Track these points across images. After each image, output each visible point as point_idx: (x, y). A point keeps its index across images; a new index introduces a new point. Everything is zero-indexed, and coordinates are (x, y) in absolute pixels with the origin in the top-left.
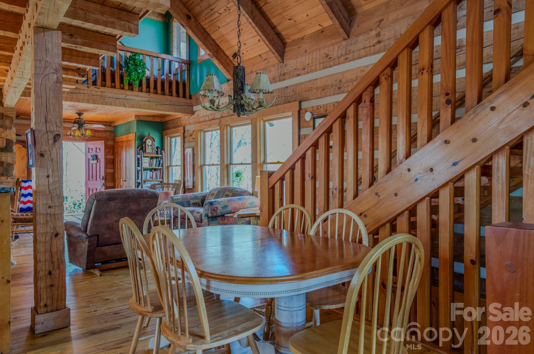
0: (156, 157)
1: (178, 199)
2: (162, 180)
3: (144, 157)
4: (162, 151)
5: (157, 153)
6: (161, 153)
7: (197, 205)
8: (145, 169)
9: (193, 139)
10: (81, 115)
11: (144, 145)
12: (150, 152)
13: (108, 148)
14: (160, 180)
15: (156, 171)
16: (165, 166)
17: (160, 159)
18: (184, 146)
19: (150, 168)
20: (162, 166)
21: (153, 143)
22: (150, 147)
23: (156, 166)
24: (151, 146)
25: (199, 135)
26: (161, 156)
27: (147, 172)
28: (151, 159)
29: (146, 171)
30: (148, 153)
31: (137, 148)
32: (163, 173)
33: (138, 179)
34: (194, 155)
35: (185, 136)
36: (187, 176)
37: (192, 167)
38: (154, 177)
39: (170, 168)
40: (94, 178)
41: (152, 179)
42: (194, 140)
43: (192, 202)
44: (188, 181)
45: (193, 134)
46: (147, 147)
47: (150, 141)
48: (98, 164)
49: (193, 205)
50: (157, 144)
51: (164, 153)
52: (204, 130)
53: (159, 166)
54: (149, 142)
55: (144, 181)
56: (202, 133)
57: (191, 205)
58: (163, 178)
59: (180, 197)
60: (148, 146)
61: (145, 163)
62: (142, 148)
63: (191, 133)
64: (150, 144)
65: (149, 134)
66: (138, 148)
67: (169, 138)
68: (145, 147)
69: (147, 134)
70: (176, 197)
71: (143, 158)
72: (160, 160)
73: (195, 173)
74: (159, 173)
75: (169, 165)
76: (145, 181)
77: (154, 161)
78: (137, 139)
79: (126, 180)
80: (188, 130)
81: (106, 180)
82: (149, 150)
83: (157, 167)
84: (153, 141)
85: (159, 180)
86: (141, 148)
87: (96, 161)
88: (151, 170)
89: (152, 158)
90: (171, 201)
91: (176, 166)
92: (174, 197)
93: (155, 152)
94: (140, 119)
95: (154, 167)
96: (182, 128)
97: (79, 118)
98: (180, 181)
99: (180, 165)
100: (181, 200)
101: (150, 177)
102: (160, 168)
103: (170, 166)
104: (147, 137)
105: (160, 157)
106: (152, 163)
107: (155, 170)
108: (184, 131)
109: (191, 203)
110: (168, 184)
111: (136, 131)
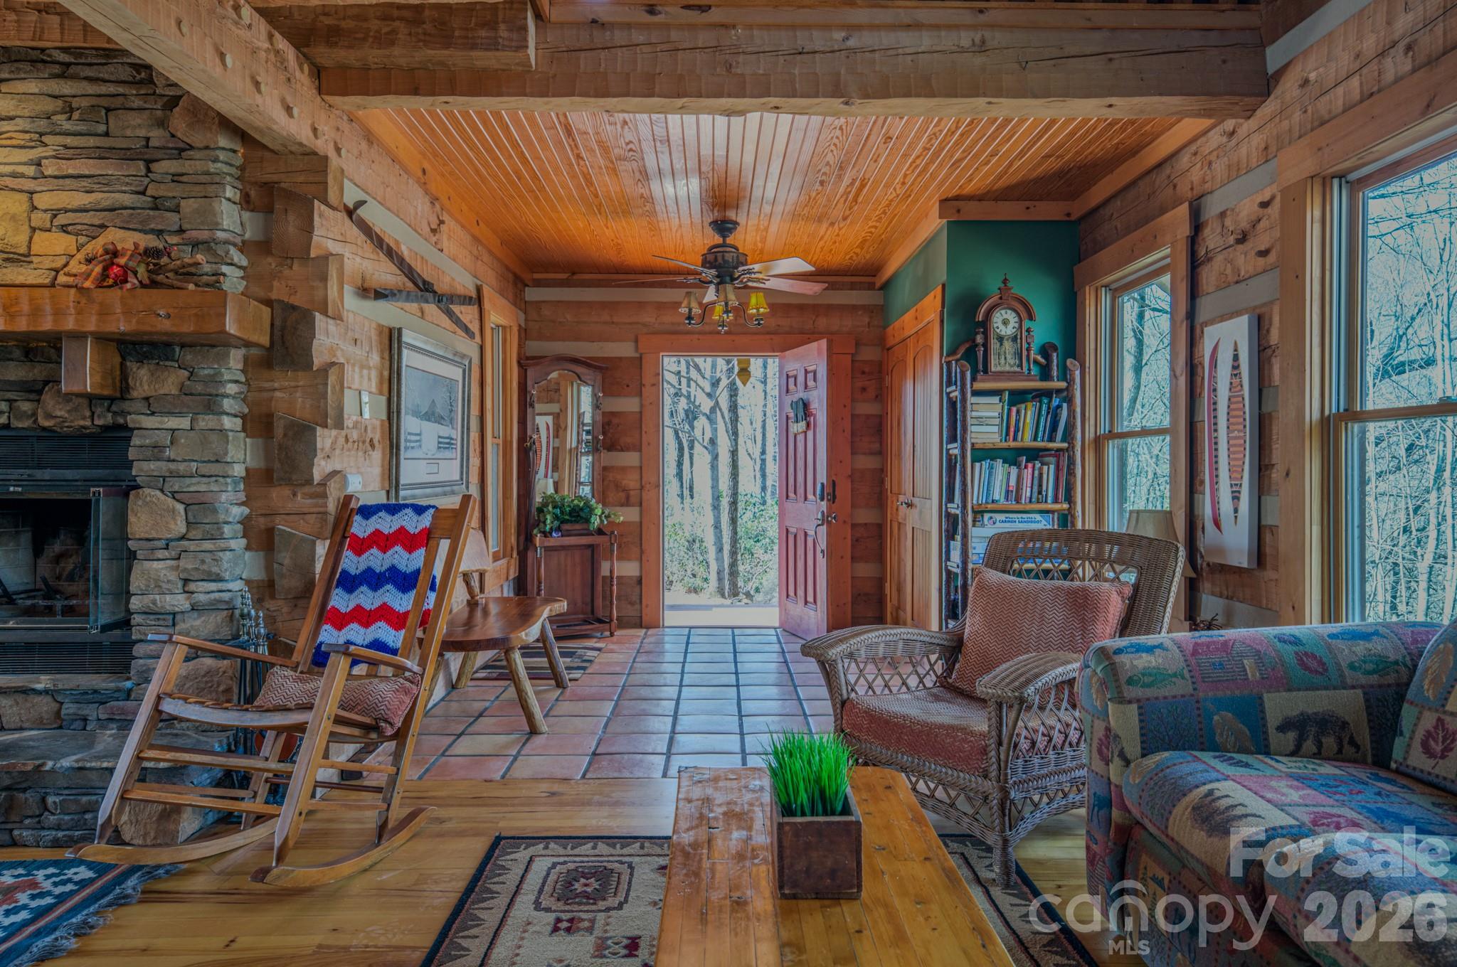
0: (1039, 395)
1: (1154, 677)
2: (1066, 506)
3: (976, 393)
4: (1069, 361)
5: (1045, 374)
6: (1065, 374)
7: (1329, 742)
8: (985, 454)
9: (1264, 253)
10: (730, 230)
11: (979, 339)
12: (1007, 368)
13: (863, 373)
14: (1057, 506)
15: (1038, 465)
16: (1085, 433)
17: (1055, 402)
18: (1191, 315)
19: (1004, 445)
20: (1068, 436)
21: (1027, 324)
22: (1008, 345)
23: (1035, 439)
24: (1014, 339)
25: (1313, 213)
26: (1063, 385)
27: (991, 468)
28: (1011, 404)
29: (985, 464)
30: (1000, 375)
31: (948, 355)
32: (1071, 472)
33: (951, 499)
34: (1262, 352)
35: (1202, 252)
36: (1214, 491)
37: (1247, 435)
38: (1026, 492)
39: (1111, 450)
40: (801, 490)
41: (1018, 501)
42: (1272, 258)
43: (1278, 706)
44: (1217, 524)
45: (1262, 225)
46: (994, 344)
47: (1011, 316)
48: (810, 434)
49: (1291, 736)
50: (1043, 330)
51: (1078, 373)
52: (1353, 176)
53: (1051, 439)
54: (1005, 322)
55: (975, 512)
56: (1340, 200)
57: (1275, 738)
58: (1069, 499)
59: (1174, 662)
60: (1001, 339)
61: (981, 421)
62: (970, 355)
63: (1244, 225)
64: (1008, 331)
65: (1005, 281)
66: (952, 352)
67: (1105, 299)
68: (985, 345)
69: (992, 285)
70: (1144, 661)
71: (971, 399)
72: (1059, 407)
73: (1276, 475)
74: (1049, 472)
75: (1104, 429)
76: (979, 513)
77: (1029, 413)
78: (951, 314)
79: (916, 501)
80: (1223, 215)
81: (833, 498)
82: (1003, 360)
83: (1039, 444)
84: (1024, 315)
85: (1050, 506)
86: (967, 351)
87: (801, 426)
88: (1013, 457)
89: (1018, 397)
90: (1103, 683)
91: (1145, 432)
92: (1124, 659)
93: (1035, 371)
94: (964, 217)
95: (1027, 440)
96: (1184, 209)
97: (724, 245)
98: (1168, 516)
99: (1166, 423)
100: (1181, 687)
101: (1007, 492)
102: (1057, 445)
103: (1112, 435)
104: (995, 299)
105: (1059, 391)
106: (1018, 421)
107: (1034, 455)
108: (1197, 227)
109: (1273, 719)
110: (1098, 537)
111: (944, 278)
